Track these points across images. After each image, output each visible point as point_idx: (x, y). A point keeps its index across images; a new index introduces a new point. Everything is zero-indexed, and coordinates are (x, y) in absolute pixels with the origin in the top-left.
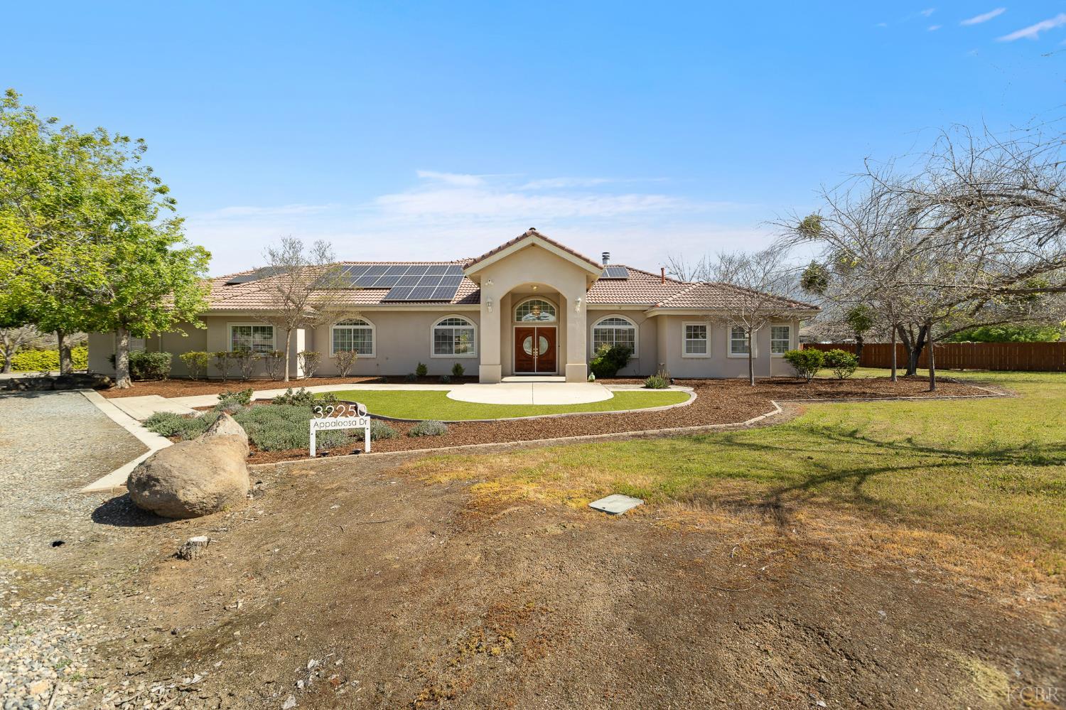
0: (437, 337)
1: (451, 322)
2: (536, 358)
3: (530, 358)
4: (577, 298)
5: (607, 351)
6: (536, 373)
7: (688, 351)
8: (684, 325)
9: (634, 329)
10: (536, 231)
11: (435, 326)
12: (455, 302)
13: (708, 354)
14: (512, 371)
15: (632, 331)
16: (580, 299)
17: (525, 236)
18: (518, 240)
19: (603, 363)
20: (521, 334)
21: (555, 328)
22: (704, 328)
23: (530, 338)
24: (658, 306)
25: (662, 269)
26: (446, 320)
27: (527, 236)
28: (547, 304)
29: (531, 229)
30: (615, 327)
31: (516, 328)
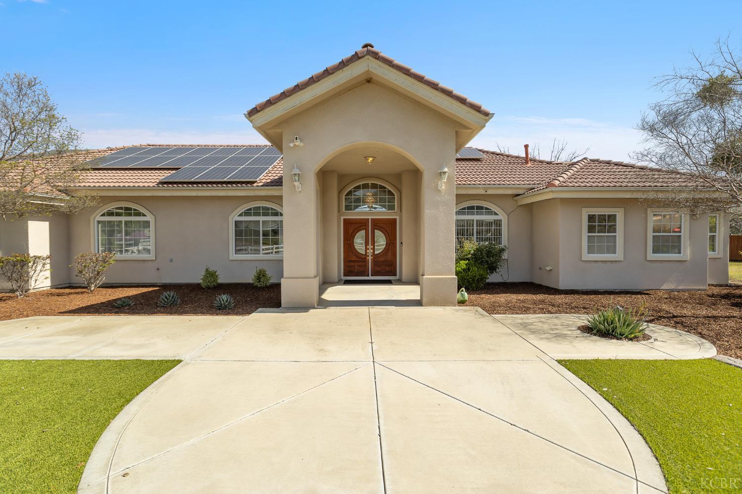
0: (238, 233)
1: (256, 212)
2: (370, 258)
3: (363, 259)
4: (443, 167)
5: (472, 252)
6: (370, 278)
7: (590, 251)
8: (586, 212)
9: (500, 221)
10: (375, 49)
11: (235, 217)
12: (261, 184)
13: (619, 255)
14: (339, 276)
15: (498, 223)
16: (446, 170)
17: (356, 57)
18: (343, 64)
19: (469, 269)
20: (351, 228)
21: (395, 219)
22: (612, 218)
23: (362, 233)
24: (554, 185)
25: (526, 147)
26: (250, 209)
27: (360, 58)
28: (385, 188)
29: (366, 46)
30: (475, 218)
31: (344, 219)
